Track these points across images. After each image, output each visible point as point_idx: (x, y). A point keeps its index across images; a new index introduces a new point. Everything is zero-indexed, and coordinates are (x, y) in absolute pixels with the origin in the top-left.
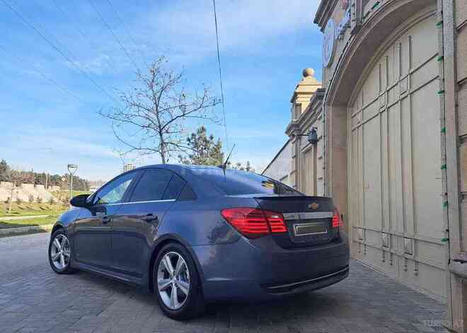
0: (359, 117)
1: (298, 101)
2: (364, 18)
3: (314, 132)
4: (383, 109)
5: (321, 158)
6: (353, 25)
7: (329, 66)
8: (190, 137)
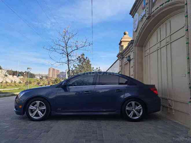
0: (148, 51)
1: (122, 44)
2: (152, 13)
3: (129, 57)
4: (158, 48)
5: (132, 67)
6: (147, 16)
7: (136, 31)
8: (78, 58)
